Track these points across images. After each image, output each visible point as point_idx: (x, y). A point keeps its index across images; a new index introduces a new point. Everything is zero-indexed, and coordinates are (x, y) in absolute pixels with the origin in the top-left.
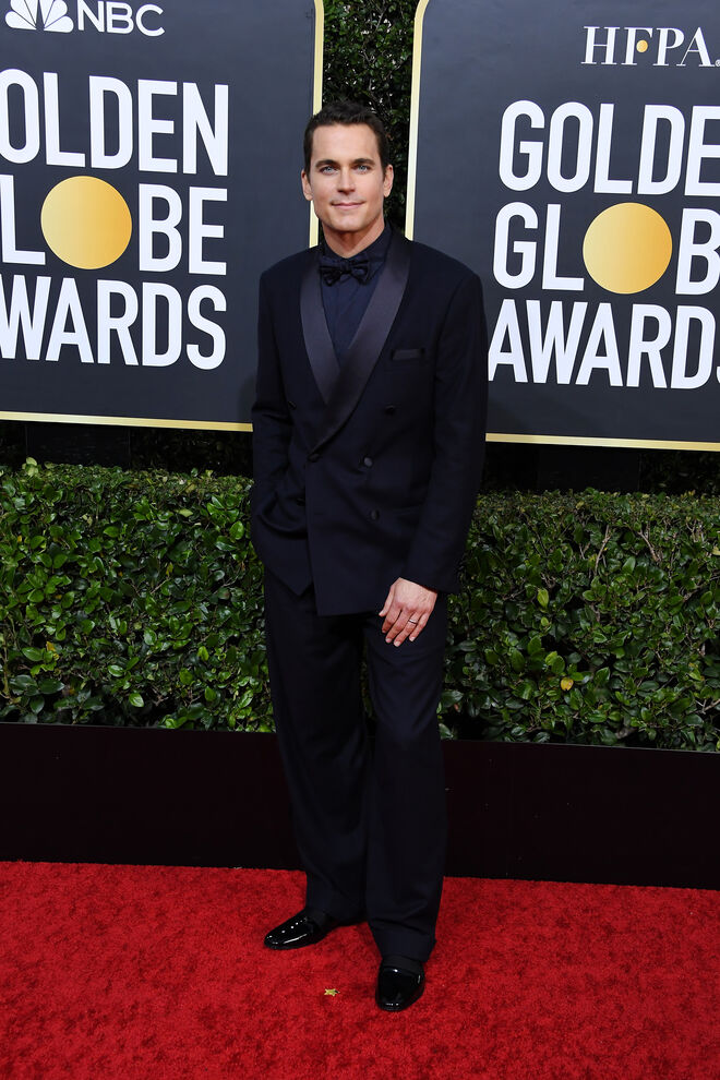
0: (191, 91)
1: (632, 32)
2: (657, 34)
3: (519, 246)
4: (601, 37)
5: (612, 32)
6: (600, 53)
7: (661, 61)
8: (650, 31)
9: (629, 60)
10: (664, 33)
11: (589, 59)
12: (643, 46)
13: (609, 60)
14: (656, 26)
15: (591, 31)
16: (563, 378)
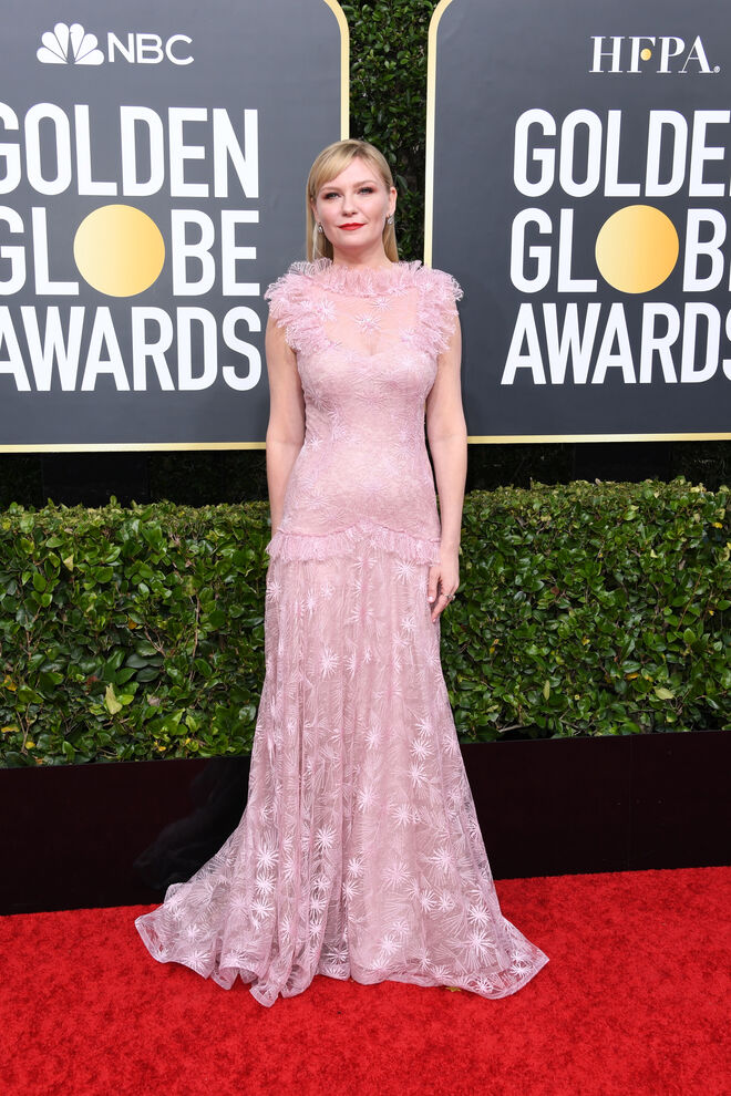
1: (636, 41)
2: (659, 43)
3: (535, 251)
4: (607, 47)
5: (617, 41)
6: (606, 62)
7: (664, 68)
8: (653, 40)
9: (634, 68)
10: (666, 41)
11: (597, 68)
12: (646, 54)
13: (616, 68)
14: (659, 35)
15: (598, 41)
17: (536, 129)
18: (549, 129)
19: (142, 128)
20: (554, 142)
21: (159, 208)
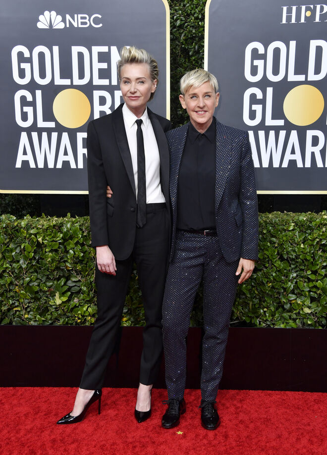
0: (114, 49)
1: (304, 8)
2: (315, 8)
4: (289, 11)
5: (294, 8)
6: (289, 18)
7: (317, 20)
8: (312, 6)
9: (303, 20)
10: (318, 7)
11: (284, 21)
13: (293, 21)
15: (285, 9)
16: (276, 164)
17: (255, 51)
18: (261, 51)
19: (81, 56)
20: (264, 57)
21: (88, 90)
